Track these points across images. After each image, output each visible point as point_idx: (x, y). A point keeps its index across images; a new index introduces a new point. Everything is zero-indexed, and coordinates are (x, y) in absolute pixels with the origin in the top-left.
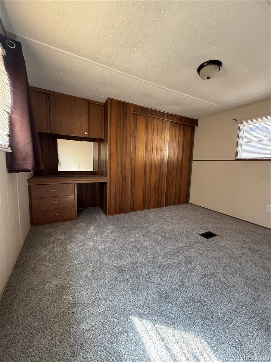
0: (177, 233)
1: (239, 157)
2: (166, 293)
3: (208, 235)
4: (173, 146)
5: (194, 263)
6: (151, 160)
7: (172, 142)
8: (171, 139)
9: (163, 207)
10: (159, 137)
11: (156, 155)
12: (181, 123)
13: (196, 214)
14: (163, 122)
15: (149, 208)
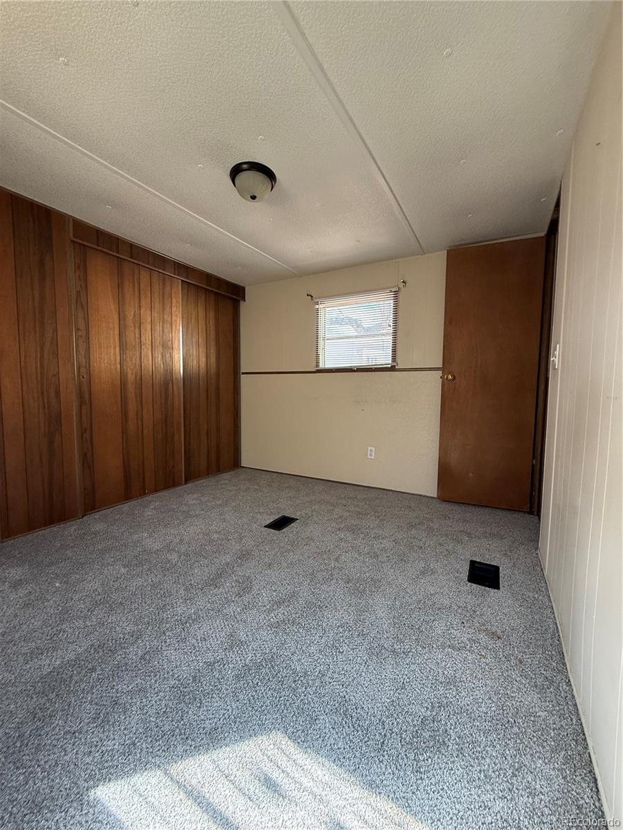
0: (216, 536)
1: (321, 366)
2: (194, 680)
3: (281, 523)
4: (194, 340)
5: (255, 588)
6: (139, 370)
7: (190, 329)
8: (188, 323)
9: (180, 484)
10: (155, 314)
11: (151, 361)
12: (208, 288)
13: (256, 487)
14: (164, 280)
15: (143, 493)
